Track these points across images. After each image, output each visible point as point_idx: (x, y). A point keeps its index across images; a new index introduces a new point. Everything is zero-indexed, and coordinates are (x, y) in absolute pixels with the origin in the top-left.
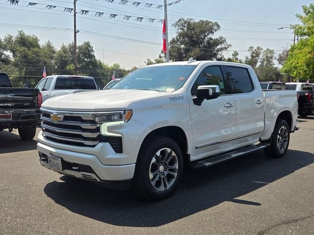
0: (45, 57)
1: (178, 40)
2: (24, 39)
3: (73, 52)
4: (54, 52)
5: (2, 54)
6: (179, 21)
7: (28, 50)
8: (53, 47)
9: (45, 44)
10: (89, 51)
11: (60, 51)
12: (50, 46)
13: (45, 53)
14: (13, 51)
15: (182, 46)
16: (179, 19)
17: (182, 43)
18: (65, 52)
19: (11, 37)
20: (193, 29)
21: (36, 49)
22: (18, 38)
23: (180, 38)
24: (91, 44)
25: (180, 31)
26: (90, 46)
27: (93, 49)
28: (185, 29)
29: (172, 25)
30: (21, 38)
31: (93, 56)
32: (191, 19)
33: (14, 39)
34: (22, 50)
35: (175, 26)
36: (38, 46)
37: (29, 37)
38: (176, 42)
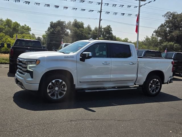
0: (86, 33)
1: (165, 25)
2: (76, 23)
3: (101, 31)
4: (91, 31)
5: (66, 31)
6: (167, 13)
7: (78, 29)
8: (91, 28)
9: (87, 27)
10: (109, 31)
11: (94, 30)
12: (89, 27)
13: (86, 31)
14: (71, 30)
15: (168, 29)
16: (167, 12)
17: (167, 27)
18: (96, 31)
19: (70, 22)
20: (176, 18)
21: (81, 29)
22: (74, 23)
23: (166, 24)
24: (111, 27)
25: (167, 19)
26: (110, 28)
27: (112, 29)
28: (171, 18)
29: (163, 16)
30: (75, 23)
31: (112, 33)
32: (175, 12)
33: (72, 23)
34: (75, 29)
35: (164, 17)
36: (83, 27)
37: (79, 22)
38: (164, 26)
